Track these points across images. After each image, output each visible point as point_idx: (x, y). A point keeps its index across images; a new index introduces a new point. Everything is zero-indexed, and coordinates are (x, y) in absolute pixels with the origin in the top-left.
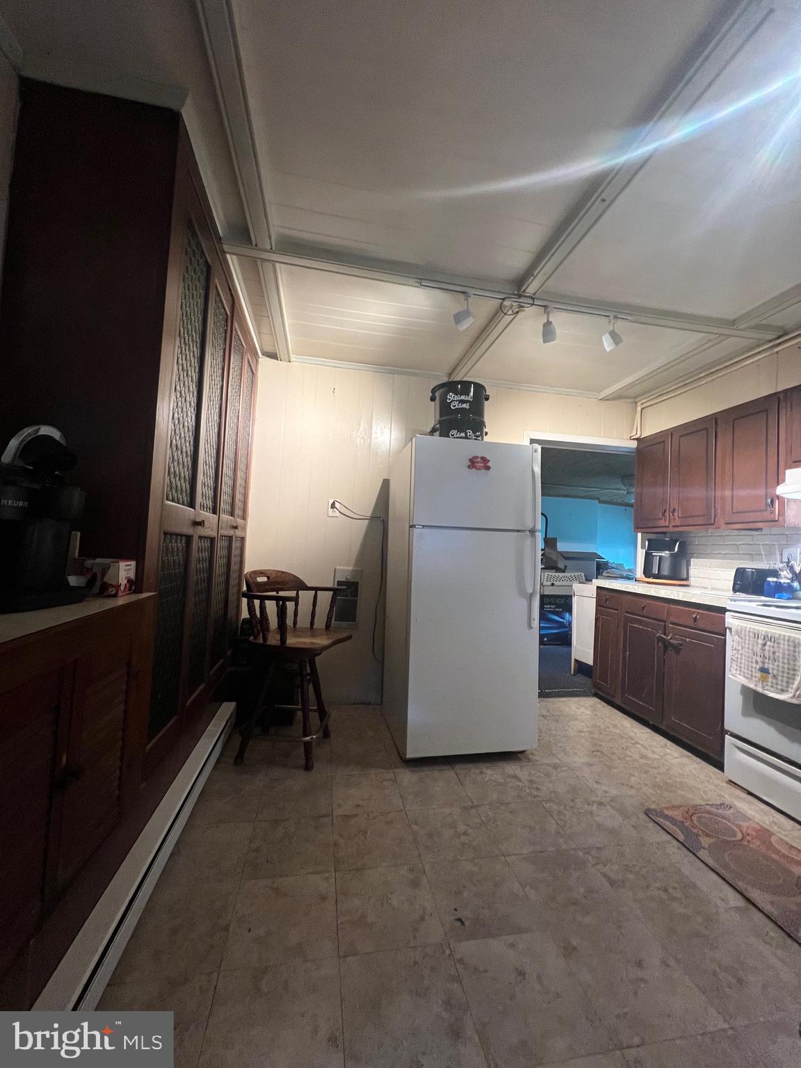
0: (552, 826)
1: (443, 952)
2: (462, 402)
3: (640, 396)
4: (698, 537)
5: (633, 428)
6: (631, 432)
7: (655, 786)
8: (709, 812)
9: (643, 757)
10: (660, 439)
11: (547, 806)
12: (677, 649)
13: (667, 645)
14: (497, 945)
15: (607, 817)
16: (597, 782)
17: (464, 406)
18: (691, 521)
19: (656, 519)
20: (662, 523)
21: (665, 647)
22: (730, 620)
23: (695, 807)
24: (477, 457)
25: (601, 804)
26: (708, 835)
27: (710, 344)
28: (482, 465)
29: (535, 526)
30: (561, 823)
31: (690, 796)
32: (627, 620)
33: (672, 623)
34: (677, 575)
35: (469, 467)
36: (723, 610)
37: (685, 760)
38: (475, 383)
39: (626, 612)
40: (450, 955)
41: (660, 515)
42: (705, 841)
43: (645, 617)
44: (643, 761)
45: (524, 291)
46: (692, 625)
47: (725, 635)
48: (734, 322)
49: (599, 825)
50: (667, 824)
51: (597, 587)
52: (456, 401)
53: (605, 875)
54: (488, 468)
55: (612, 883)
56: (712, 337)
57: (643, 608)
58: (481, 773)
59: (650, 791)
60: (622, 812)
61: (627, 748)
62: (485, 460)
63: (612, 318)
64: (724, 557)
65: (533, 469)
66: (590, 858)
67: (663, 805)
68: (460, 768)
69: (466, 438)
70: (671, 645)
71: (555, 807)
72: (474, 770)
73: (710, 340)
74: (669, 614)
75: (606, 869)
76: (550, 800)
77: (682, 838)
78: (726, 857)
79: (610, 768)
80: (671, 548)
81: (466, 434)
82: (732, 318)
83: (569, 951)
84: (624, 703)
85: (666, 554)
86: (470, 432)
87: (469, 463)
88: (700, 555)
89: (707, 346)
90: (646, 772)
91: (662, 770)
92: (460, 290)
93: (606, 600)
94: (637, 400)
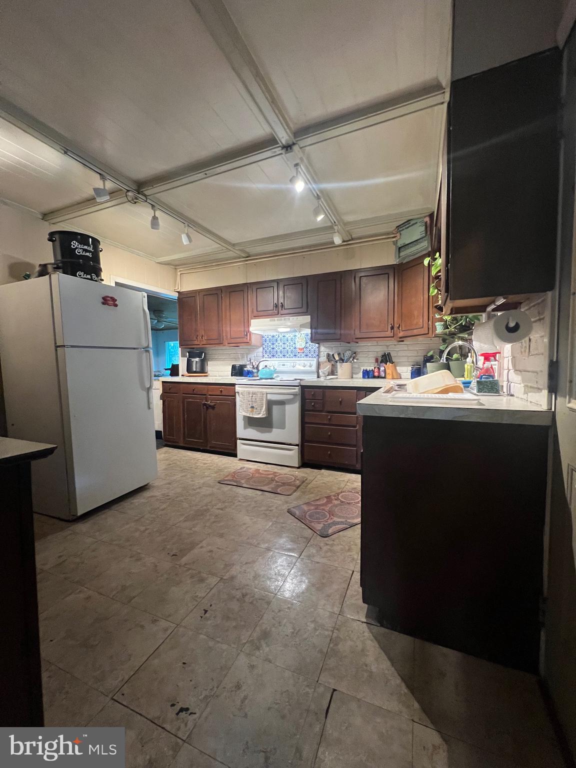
0: (185, 505)
1: (176, 568)
2: (86, 251)
3: (178, 266)
4: (212, 350)
5: (176, 284)
6: (175, 287)
7: (216, 473)
8: (239, 472)
9: (205, 464)
10: (193, 294)
11: (177, 499)
12: (213, 407)
13: (208, 407)
14: (196, 551)
15: (205, 491)
16: (192, 481)
17: (88, 254)
18: (211, 342)
19: (192, 340)
20: (196, 342)
21: (207, 408)
22: (237, 388)
23: (234, 473)
24: (108, 297)
25: (200, 488)
26: (242, 479)
27: (223, 251)
28: (112, 303)
29: (148, 345)
30: (189, 502)
31: (229, 470)
32: (184, 398)
33: (210, 395)
34: (203, 371)
35: (103, 303)
36: (234, 385)
37: (221, 459)
38: (92, 238)
39: (184, 394)
40: (180, 566)
41: (195, 339)
42: (243, 481)
43: (195, 394)
44: (206, 465)
45: (142, 191)
46: (219, 394)
47: (235, 396)
48: (234, 245)
49: (204, 495)
50: (228, 483)
51: (163, 382)
52: (81, 249)
53: (218, 509)
54: (116, 306)
55: (222, 509)
56: (224, 248)
57: (194, 390)
58: (132, 503)
59: (216, 475)
60: (209, 486)
61: (196, 463)
62: (114, 300)
63: (186, 225)
64: (224, 360)
65: (143, 308)
66: (209, 507)
67: (223, 477)
68: (115, 507)
69: (91, 279)
70: (210, 406)
71: (182, 498)
72: (126, 504)
73: (223, 250)
74: (208, 391)
75: (217, 507)
76: (177, 497)
77: (235, 484)
78: (251, 483)
79: (194, 473)
80: (200, 356)
81: (91, 276)
82: (233, 243)
83: (221, 536)
84: (186, 444)
85: (197, 359)
86: (94, 276)
87: (103, 301)
88: (212, 360)
89: (220, 252)
90: (209, 469)
91: (215, 465)
92: (99, 172)
93: (170, 389)
94: (177, 267)
